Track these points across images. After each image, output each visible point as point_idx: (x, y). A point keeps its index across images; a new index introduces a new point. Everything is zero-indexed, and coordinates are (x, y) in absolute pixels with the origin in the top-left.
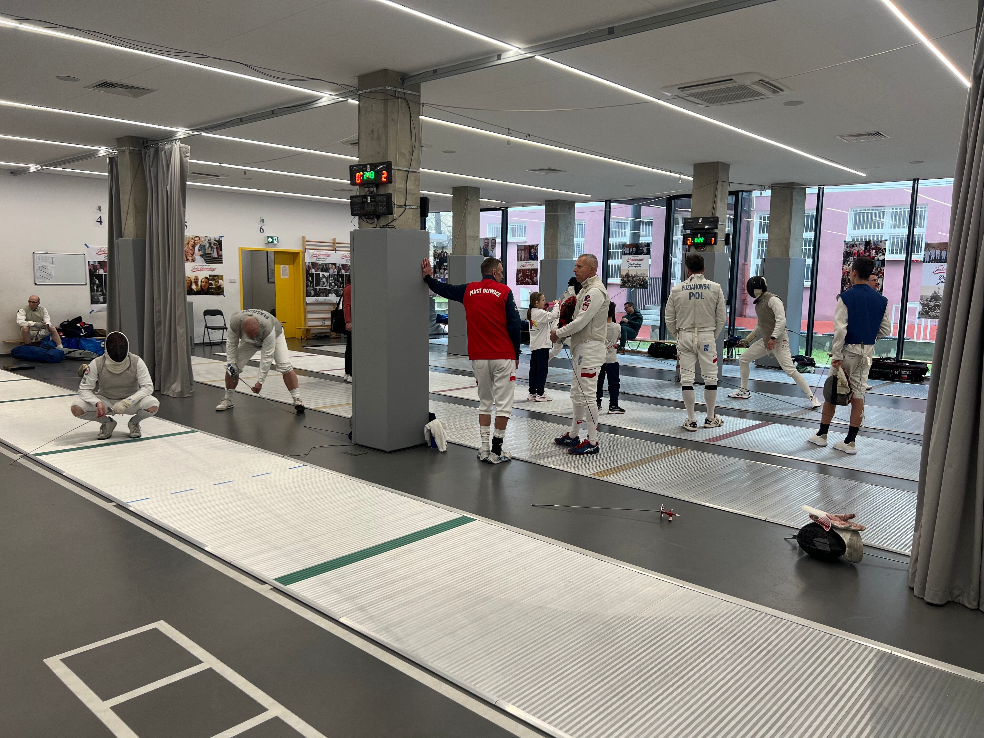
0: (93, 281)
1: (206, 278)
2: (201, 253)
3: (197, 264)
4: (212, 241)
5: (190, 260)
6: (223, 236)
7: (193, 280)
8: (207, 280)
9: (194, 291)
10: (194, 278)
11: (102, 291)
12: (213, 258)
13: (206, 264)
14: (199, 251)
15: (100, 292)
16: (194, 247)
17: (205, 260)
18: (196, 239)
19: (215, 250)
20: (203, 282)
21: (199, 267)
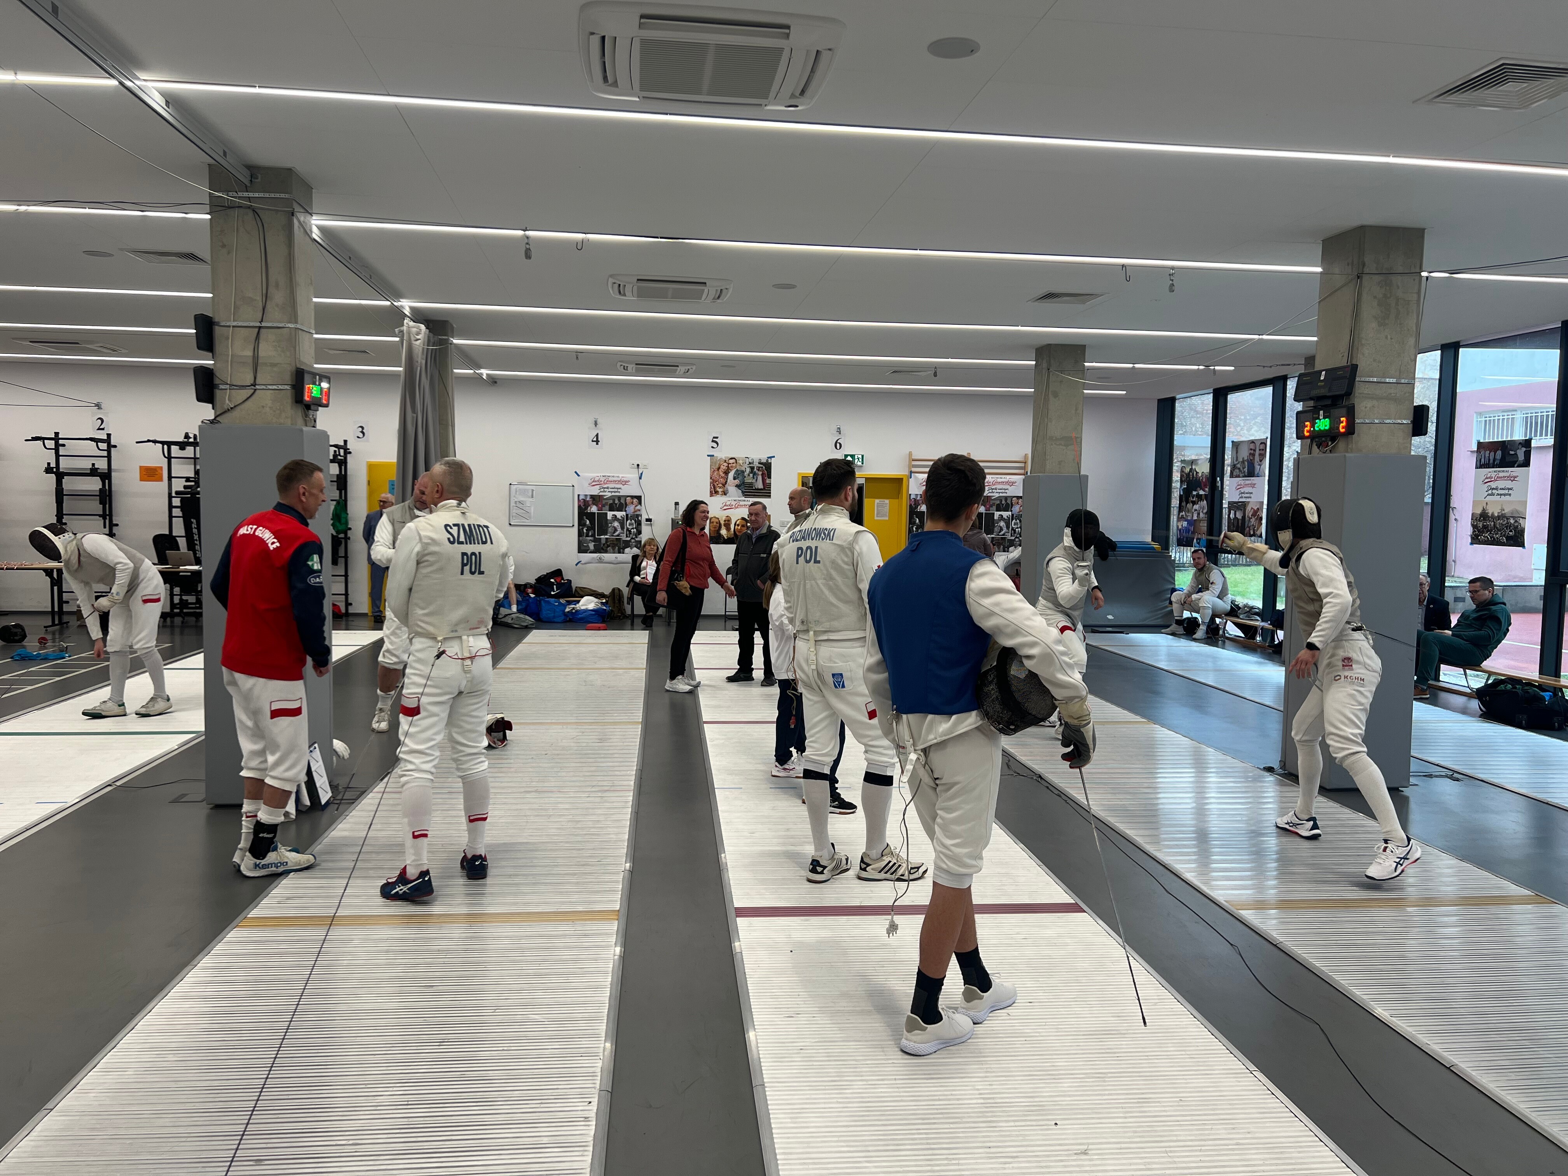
0: (583, 522)
1: (743, 519)
2: (737, 482)
3: (730, 499)
4: (756, 464)
5: (720, 493)
6: (774, 457)
7: (722, 523)
8: (744, 522)
9: (724, 537)
10: (724, 518)
11: (593, 535)
12: (756, 489)
13: (743, 498)
14: (734, 479)
15: (591, 536)
16: (726, 473)
17: (743, 492)
18: (731, 461)
19: (760, 478)
20: (738, 525)
21: (734, 503)
